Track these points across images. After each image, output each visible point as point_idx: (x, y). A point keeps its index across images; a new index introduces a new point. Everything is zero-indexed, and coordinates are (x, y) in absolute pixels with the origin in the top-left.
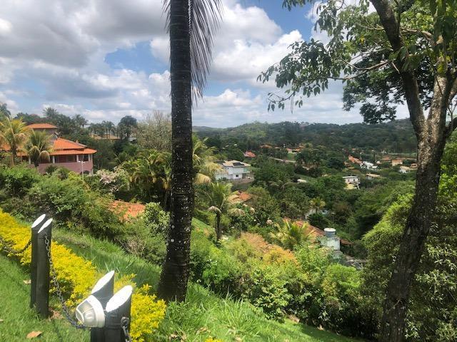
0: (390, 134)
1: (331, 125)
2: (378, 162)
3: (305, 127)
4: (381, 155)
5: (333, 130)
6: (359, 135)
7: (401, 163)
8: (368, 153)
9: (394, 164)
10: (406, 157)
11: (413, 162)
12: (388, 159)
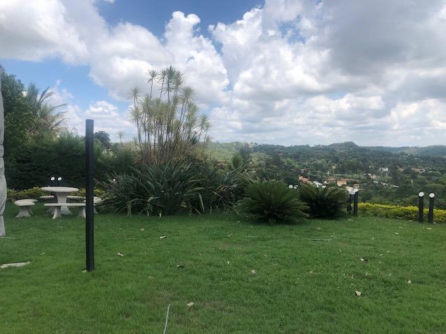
0: (332, 157)
1: (278, 146)
2: (326, 182)
3: (254, 148)
4: (327, 175)
5: (281, 151)
6: (304, 157)
7: (345, 183)
8: (315, 173)
9: (339, 184)
10: (349, 178)
11: (355, 183)
12: (333, 179)
